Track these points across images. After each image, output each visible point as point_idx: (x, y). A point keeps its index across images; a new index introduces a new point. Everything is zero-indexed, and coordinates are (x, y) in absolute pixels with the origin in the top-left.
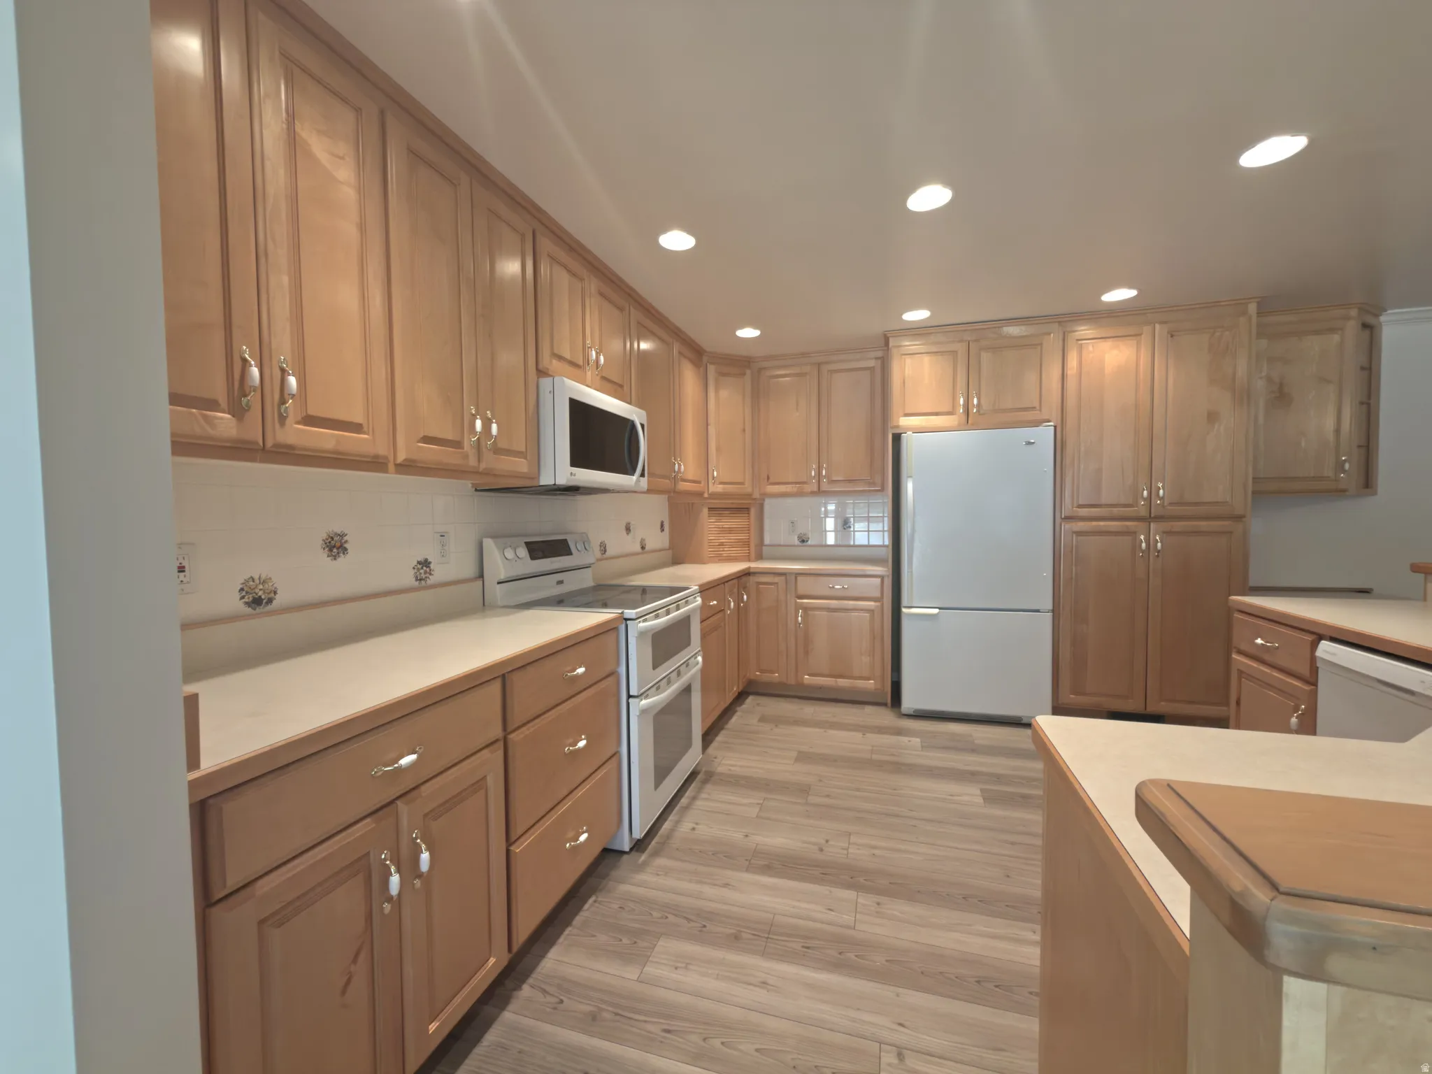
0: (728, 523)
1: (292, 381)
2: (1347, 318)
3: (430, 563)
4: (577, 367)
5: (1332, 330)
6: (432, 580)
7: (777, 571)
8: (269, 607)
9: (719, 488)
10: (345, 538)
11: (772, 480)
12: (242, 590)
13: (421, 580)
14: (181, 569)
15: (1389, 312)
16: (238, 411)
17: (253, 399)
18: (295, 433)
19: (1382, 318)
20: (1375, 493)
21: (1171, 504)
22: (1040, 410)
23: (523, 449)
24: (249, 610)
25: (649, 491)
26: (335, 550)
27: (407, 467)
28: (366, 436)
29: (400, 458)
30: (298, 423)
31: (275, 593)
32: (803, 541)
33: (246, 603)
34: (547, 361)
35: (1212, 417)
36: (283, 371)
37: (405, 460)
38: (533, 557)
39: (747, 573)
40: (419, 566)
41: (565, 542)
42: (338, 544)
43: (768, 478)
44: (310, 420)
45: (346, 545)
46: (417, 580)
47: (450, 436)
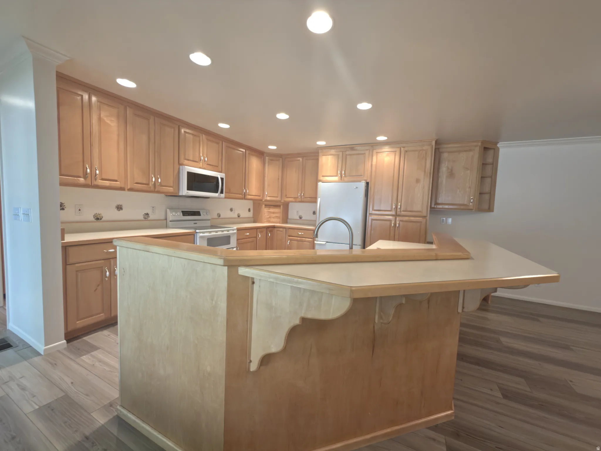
0: (272, 210)
1: (97, 172)
2: (476, 146)
3: (149, 214)
4: (195, 162)
5: (470, 150)
6: (149, 219)
7: (283, 227)
8: (101, 220)
9: (268, 198)
10: (122, 206)
11: (287, 196)
12: (94, 216)
13: (145, 218)
14: (80, 210)
15: (500, 143)
16: (85, 177)
17: (89, 176)
18: (100, 182)
19: (498, 145)
20: (493, 211)
21: (403, 211)
22: (364, 176)
23: (172, 185)
24: (96, 221)
25: (225, 198)
26: (119, 209)
27: (131, 190)
28: (119, 183)
29: (129, 187)
30: (100, 180)
31: (102, 217)
32: (301, 218)
33: (95, 219)
34: (182, 161)
35: (418, 181)
36: (96, 169)
37: (130, 188)
38: (184, 215)
39: (274, 227)
40: (145, 215)
41: (199, 212)
42: (120, 207)
43: (286, 196)
44: (103, 179)
45: (122, 208)
46: (144, 218)
47: (145, 182)
